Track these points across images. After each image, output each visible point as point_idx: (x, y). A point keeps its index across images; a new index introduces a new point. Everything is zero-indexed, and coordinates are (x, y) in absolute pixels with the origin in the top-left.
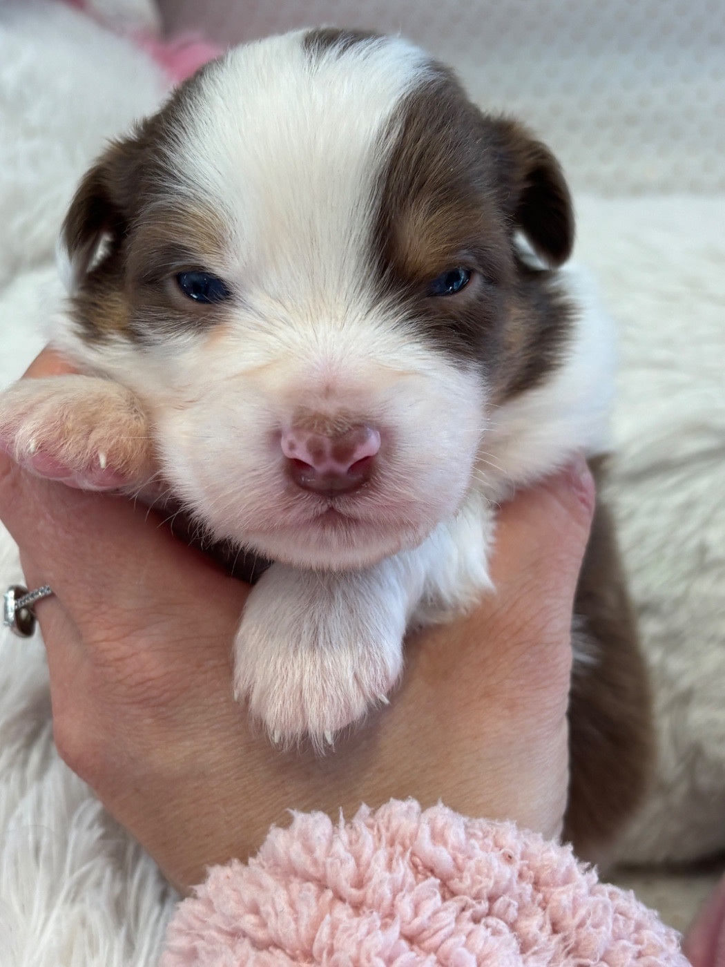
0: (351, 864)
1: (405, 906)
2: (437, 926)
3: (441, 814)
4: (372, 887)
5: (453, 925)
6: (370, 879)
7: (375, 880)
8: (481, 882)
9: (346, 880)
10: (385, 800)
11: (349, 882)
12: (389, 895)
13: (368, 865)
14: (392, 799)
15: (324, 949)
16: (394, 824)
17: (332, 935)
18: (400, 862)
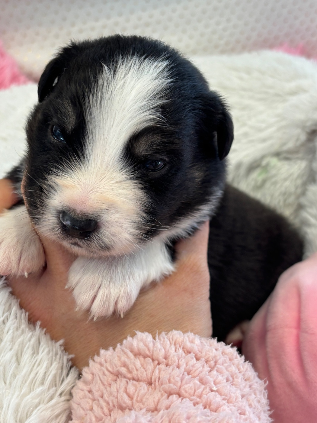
0: (163, 350)
1: (183, 363)
2: (195, 368)
3: (191, 335)
4: (171, 358)
5: (201, 368)
6: (169, 356)
7: (171, 356)
8: (209, 355)
9: (162, 356)
10: (171, 330)
11: (163, 357)
12: (177, 361)
13: (168, 351)
14: (173, 330)
15: (156, 378)
16: (175, 338)
17: (159, 373)
18: (180, 349)
